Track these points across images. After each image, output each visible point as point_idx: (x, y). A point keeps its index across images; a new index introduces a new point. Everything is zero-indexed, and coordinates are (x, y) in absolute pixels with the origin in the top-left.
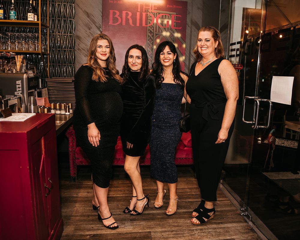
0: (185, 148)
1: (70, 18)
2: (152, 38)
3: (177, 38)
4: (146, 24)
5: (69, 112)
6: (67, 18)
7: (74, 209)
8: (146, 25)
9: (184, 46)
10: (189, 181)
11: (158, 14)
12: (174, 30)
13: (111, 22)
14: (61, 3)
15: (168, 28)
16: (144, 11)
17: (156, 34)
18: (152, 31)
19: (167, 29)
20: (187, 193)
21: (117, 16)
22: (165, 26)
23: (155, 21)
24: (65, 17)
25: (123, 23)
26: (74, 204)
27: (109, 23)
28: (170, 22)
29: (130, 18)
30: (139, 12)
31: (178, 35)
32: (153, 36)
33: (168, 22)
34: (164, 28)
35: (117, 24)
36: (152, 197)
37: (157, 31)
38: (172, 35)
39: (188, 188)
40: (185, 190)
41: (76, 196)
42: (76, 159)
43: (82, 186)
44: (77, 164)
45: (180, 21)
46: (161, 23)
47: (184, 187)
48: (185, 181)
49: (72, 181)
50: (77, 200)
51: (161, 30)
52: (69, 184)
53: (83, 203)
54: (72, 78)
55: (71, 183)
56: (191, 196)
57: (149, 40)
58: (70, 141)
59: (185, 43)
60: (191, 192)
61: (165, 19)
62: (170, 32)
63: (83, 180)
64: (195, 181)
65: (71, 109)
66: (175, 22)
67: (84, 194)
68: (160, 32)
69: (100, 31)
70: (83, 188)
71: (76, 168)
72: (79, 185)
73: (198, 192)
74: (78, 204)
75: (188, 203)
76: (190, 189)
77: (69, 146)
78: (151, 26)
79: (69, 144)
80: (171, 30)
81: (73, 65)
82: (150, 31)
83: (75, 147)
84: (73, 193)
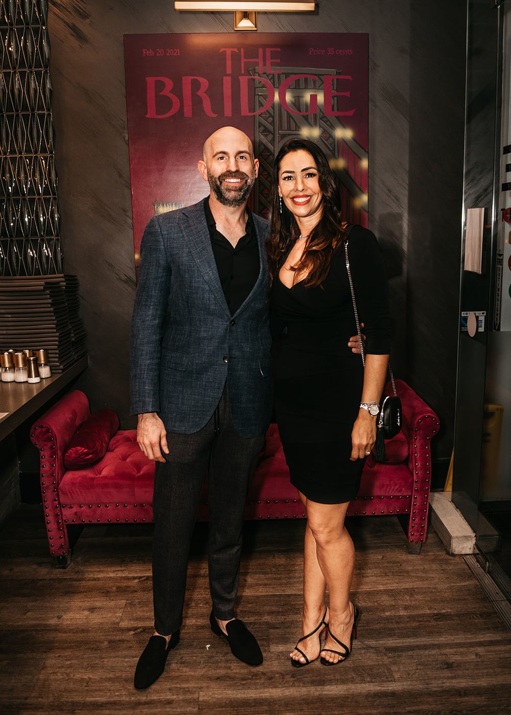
0: (376, 467)
1: (41, 108)
2: (270, 147)
3: (343, 141)
4: (252, 109)
5: (38, 374)
6: (33, 110)
7: (38, 680)
8: (250, 111)
9: (364, 164)
10: (389, 562)
11: (283, 77)
12: (332, 119)
13: (151, 113)
14: (14, 68)
15: (315, 115)
16: (243, 72)
17: (283, 137)
18: (270, 127)
19: (311, 117)
20: (383, 611)
21: (166, 92)
22: (307, 111)
23: (277, 97)
24: (25, 108)
25: (185, 111)
26: (44, 656)
27: (146, 114)
28: (321, 98)
29: (205, 95)
30: (228, 75)
31: (344, 133)
32: (273, 142)
33: (314, 98)
34: (303, 116)
35: (167, 115)
36: (278, 631)
37: (285, 125)
38: (327, 135)
39: (387, 592)
40: (377, 601)
41: (57, 623)
42: (63, 507)
43: (80, 584)
44: (65, 521)
45: (349, 92)
46: (293, 103)
47: (375, 589)
48: (379, 563)
49: (57, 566)
50: (56, 639)
51: (296, 124)
52: (47, 577)
53: (68, 653)
54: (57, 275)
55: (52, 572)
56: (396, 626)
57: (263, 154)
58: (42, 458)
59: (367, 154)
60: (396, 606)
61: (305, 89)
62: (320, 127)
63: (88, 564)
64: (407, 561)
65: (45, 365)
66: (335, 96)
67: (80, 616)
68: (292, 129)
69: (124, 139)
70: (81, 592)
71: (64, 532)
72: (74, 583)
73: (415, 607)
74: (55, 657)
75: (385, 654)
76: (392, 595)
77: (42, 472)
78: (267, 113)
79: (41, 465)
80: (323, 119)
81: (57, 238)
82: (264, 126)
83: (57, 475)
84: (49, 612)
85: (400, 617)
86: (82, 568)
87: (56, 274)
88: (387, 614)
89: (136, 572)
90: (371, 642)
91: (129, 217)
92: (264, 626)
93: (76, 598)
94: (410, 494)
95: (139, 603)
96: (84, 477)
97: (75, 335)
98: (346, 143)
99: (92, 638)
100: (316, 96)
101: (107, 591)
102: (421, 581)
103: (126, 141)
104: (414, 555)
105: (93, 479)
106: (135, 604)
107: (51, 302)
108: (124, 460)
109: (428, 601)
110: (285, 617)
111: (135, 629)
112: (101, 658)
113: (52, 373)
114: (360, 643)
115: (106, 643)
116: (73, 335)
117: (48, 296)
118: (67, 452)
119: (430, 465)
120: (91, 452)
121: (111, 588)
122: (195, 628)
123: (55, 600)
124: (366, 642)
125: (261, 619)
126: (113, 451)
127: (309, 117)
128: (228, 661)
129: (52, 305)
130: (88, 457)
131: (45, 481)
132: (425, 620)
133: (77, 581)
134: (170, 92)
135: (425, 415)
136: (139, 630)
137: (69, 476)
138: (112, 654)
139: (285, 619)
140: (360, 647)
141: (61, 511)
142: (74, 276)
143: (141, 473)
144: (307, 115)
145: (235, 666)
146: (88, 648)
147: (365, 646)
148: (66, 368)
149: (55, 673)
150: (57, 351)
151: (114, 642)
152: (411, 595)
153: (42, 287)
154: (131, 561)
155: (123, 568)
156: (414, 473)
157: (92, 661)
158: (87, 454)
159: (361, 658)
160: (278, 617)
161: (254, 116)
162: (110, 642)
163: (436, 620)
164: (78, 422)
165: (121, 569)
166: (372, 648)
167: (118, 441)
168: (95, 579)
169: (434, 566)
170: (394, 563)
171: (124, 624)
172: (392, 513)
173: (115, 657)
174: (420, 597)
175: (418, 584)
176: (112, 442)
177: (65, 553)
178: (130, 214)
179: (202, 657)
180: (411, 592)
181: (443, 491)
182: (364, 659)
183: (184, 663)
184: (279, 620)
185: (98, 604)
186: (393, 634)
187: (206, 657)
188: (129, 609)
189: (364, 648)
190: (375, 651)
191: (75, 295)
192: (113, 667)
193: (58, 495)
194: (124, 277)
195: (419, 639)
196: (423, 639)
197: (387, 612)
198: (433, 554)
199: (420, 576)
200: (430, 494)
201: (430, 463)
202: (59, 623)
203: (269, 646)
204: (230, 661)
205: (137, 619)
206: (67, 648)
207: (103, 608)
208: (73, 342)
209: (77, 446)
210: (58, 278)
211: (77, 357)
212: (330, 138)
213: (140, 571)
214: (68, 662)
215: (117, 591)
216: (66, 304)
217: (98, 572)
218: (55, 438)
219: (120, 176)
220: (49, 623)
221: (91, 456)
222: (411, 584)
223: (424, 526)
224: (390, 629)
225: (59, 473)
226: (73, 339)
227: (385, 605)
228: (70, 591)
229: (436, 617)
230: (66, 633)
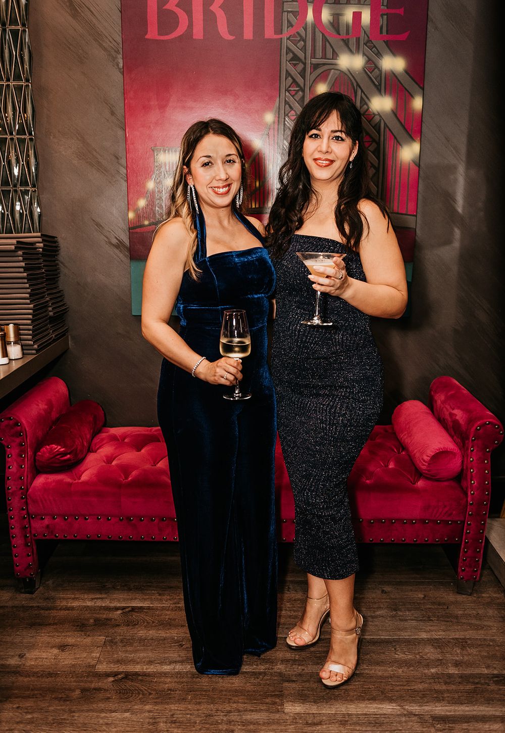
0: (420, 484)
1: (14, 22)
2: (300, 80)
3: (393, 74)
4: (279, 30)
5: (6, 354)
8: (276, 33)
9: (418, 103)
10: (433, 603)
12: (380, 44)
13: (152, 33)
15: (358, 39)
17: (316, 67)
18: (301, 55)
19: (353, 41)
20: (428, 666)
21: (171, 5)
22: (347, 32)
23: (310, 16)
25: (194, 31)
27: (146, 33)
28: (366, 17)
29: (220, 10)
31: (393, 63)
32: (303, 74)
33: (357, 16)
34: (343, 40)
35: (172, 36)
36: (294, 685)
37: (319, 53)
38: (372, 66)
39: (432, 642)
40: (419, 653)
41: (18, 663)
42: (33, 518)
43: (49, 614)
44: (34, 535)
45: (403, 8)
46: (331, 23)
47: (416, 637)
48: (420, 603)
49: (23, 591)
50: (15, 684)
51: (333, 50)
52: (10, 604)
53: (29, 704)
54: (33, 234)
55: (16, 598)
56: (444, 687)
57: (290, 89)
58: (9, 457)
59: (421, 91)
60: (444, 661)
61: (346, 4)
62: (364, 54)
63: (60, 589)
64: (456, 603)
65: (16, 343)
66: (384, 15)
67: (47, 655)
68: (328, 57)
69: (118, 65)
70: (50, 624)
71: (33, 549)
72: (42, 612)
73: (469, 664)
74: (13, 708)
75: (433, 725)
76: (439, 646)
77: (7, 475)
78: (297, 36)
79: (7, 466)
80: (368, 44)
81: (33, 189)
82: (293, 53)
83: (26, 478)
84: (9, 650)
85: (450, 676)
86: (53, 594)
87: (31, 232)
88: (433, 671)
89: (119, 601)
90: (413, 706)
91: (122, 166)
92: (276, 678)
93: (43, 631)
94: (463, 519)
95: (122, 641)
96: (60, 482)
97: (53, 309)
98: (396, 76)
99: (61, 685)
100: (360, 13)
101: (83, 624)
102: (476, 629)
103: (120, 69)
104: (464, 596)
105: (70, 484)
106: (116, 642)
107: (24, 265)
108: (109, 464)
109: (486, 657)
110: (303, 668)
111: (115, 674)
112: (71, 711)
113: (23, 354)
114: (398, 707)
115: (78, 692)
116: (50, 309)
117: (21, 258)
118: (39, 451)
119: (490, 485)
120: (69, 452)
121: (88, 620)
122: (189, 676)
123: (18, 633)
124: (407, 707)
125: (272, 669)
126: (96, 452)
127: (350, 42)
128: (230, 722)
129: (26, 269)
130: (66, 458)
131: (11, 486)
132: (483, 681)
133: (47, 610)
134: (176, 6)
135: (485, 420)
136: (120, 676)
137: (40, 480)
138: (85, 707)
139: (303, 670)
140: (399, 713)
141: (30, 522)
142: (54, 237)
143: (130, 479)
144: (348, 39)
145: (240, 729)
146: (56, 698)
147: (405, 713)
148: (41, 348)
149: (12, 730)
150: (31, 327)
151: (87, 690)
152: (463, 648)
153: (13, 247)
154: (114, 588)
155: (103, 596)
156: (469, 492)
157: (59, 716)
158: (64, 454)
159: (400, 728)
160: (294, 666)
161: (281, 38)
162: (84, 690)
163: (497, 683)
164: (54, 415)
165: (100, 596)
166: (415, 715)
167: (102, 440)
168: (67, 609)
169: (491, 612)
170: (439, 604)
171: (102, 668)
172: (438, 541)
173: (88, 711)
174: (474, 651)
175: (470, 634)
176: (96, 440)
177: (33, 575)
178: (123, 162)
179: (199, 716)
180: (463, 643)
181: (499, 517)
182: (405, 730)
183: (174, 722)
184: (295, 671)
185: (70, 640)
186: (441, 698)
187: (203, 715)
188: (108, 648)
189: (405, 715)
190: (419, 720)
191: (55, 261)
192: (86, 724)
193: (27, 504)
194: (114, 241)
195: (476, 708)
196: (482, 708)
197: (433, 668)
198: (488, 595)
199: (472, 624)
200: (488, 521)
201: (490, 482)
202: (20, 663)
203: (282, 705)
204: (233, 723)
205: (118, 662)
206: (29, 697)
207: (77, 646)
208: (51, 317)
209: (52, 444)
210: (34, 237)
211: (55, 336)
212: (376, 70)
213: (124, 600)
214: (29, 716)
215: (95, 625)
216: (43, 271)
217: (73, 599)
218: (25, 433)
219: (113, 113)
220: (8, 663)
221: (69, 456)
222: (462, 633)
223: (478, 561)
224: (437, 691)
225: (29, 476)
226: (51, 314)
227: (429, 659)
228: (37, 622)
229: (496, 679)
230: (29, 676)
